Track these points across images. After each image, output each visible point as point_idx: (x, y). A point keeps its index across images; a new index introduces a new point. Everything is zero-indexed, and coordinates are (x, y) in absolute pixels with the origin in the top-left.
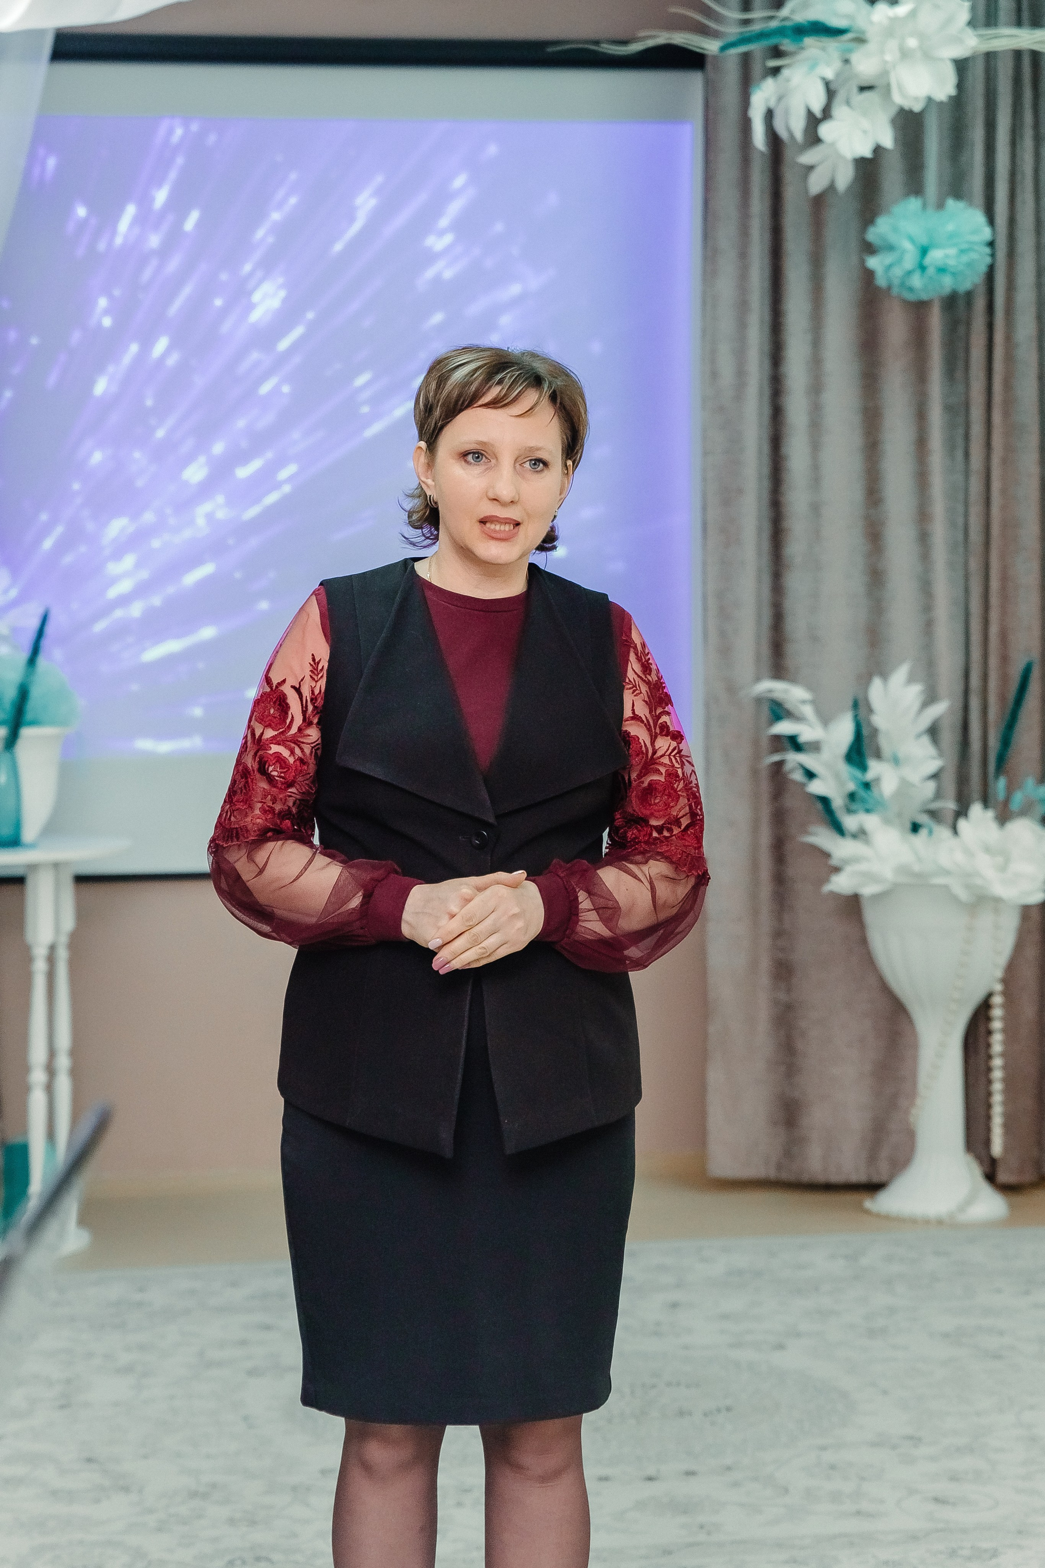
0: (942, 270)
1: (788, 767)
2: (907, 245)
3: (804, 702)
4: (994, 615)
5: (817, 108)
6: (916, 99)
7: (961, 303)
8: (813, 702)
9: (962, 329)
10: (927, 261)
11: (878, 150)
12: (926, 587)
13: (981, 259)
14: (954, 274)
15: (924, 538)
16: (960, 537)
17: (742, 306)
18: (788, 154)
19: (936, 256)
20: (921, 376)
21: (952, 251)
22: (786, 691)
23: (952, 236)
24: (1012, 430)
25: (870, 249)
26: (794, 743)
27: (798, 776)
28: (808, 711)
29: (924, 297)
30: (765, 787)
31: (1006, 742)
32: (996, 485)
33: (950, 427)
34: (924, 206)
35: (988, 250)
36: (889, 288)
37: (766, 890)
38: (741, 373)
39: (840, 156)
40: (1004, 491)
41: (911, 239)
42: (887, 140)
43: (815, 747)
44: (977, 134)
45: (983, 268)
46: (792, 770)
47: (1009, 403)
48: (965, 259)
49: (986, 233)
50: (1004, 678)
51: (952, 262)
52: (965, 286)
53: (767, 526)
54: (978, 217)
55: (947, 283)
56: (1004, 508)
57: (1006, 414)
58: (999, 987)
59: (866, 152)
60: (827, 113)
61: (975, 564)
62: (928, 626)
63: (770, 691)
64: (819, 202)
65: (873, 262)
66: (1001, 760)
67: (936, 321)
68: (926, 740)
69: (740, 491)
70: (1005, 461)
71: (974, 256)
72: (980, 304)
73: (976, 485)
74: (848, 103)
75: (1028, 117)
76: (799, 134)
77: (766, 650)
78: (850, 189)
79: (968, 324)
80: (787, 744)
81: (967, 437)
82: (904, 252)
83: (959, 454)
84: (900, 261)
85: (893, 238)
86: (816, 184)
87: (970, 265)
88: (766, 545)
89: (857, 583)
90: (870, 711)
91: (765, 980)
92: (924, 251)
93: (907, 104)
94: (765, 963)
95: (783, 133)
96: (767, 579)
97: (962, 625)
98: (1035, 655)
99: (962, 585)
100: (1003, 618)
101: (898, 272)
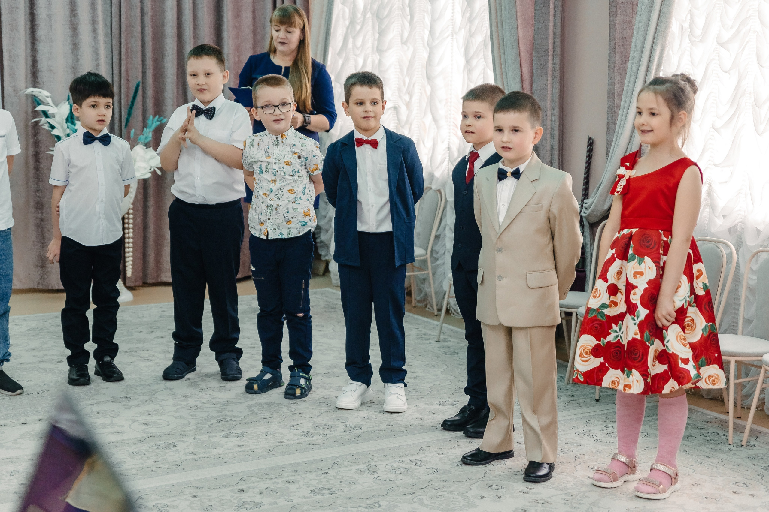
1: (41, 124)
3: (47, 97)
4: (123, 63)
8: (51, 97)
12: (96, 51)
15: (95, 31)
16: (109, 30)
22: (40, 92)
26: (45, 114)
27: (46, 127)
28: (49, 100)
30: (31, 132)
31: (129, 114)
32: (123, 10)
37: (32, 172)
40: (126, 12)
43: (53, 116)
46: (43, 125)
50: (128, 88)
53: (28, 23)
56: (126, 19)
58: (131, 211)
61: (115, 42)
63: (33, 92)
66: (127, 121)
69: (17, 8)
73: (115, 10)
77: (29, 75)
80: (42, 114)
88: (28, 31)
89: (68, 47)
91: (32, 210)
94: (32, 203)
96: (29, 45)
97: (111, 67)
98: (140, 79)
99: (110, 50)
100: (127, 64)
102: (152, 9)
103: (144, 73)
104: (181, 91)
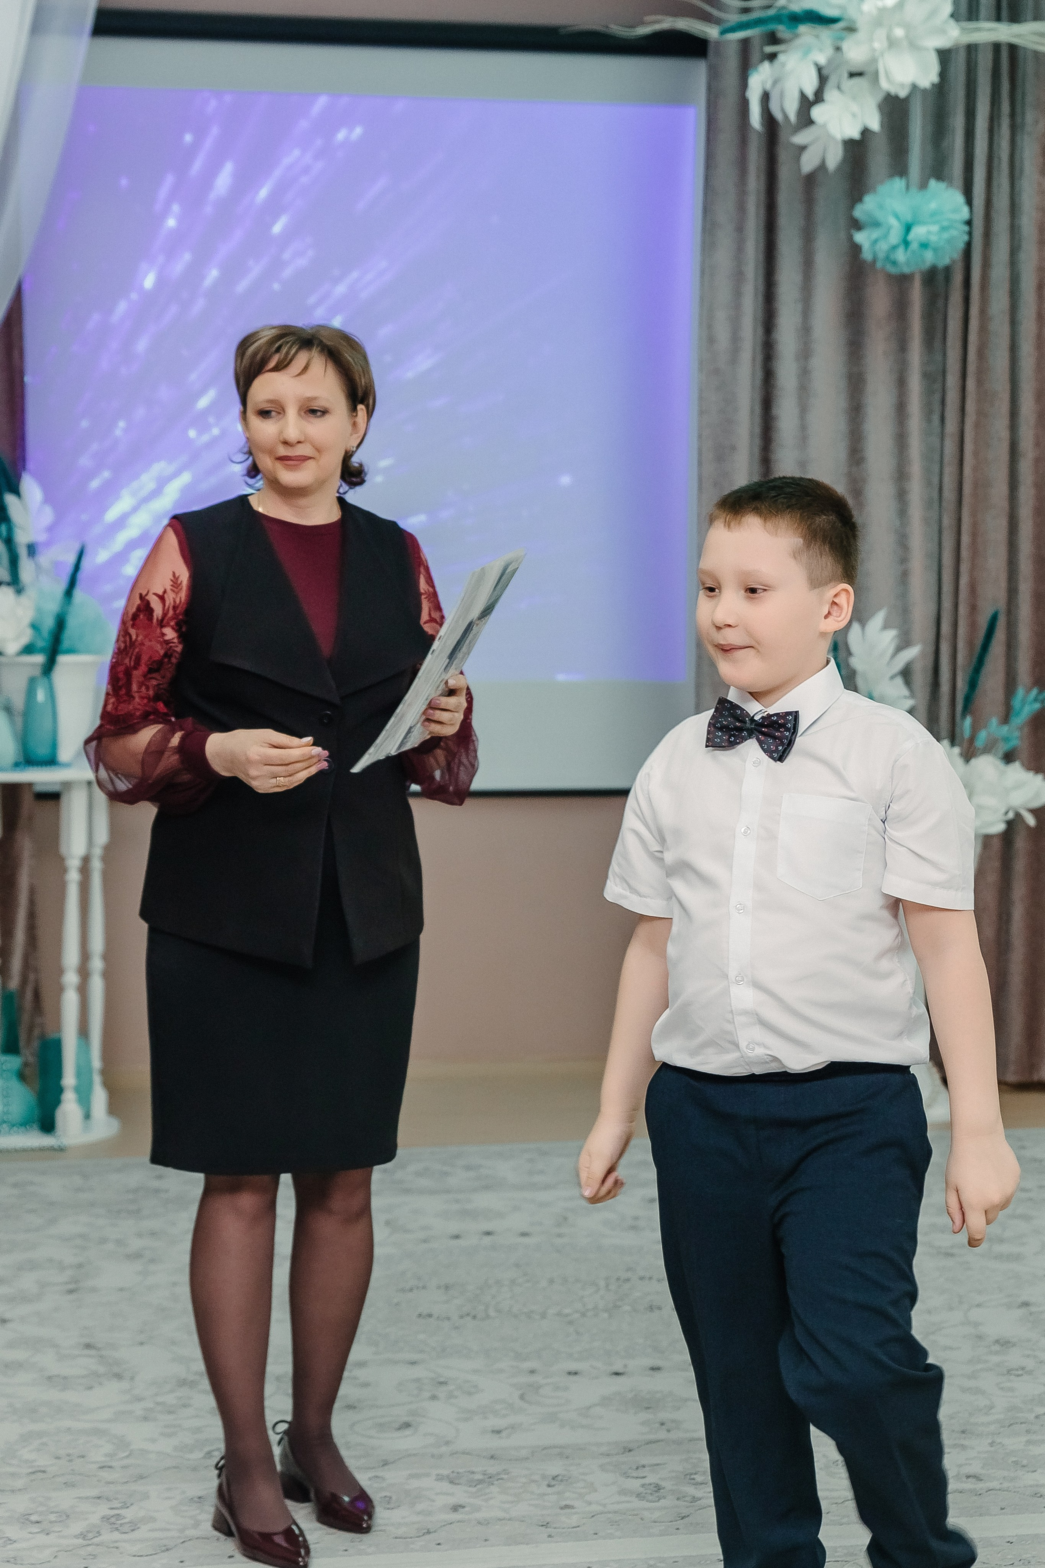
0: (924, 245)
2: (893, 222)
4: (964, 568)
5: (810, 93)
6: (902, 85)
7: (941, 277)
9: (940, 303)
10: (911, 236)
11: (865, 132)
12: (903, 542)
13: (960, 236)
14: (935, 250)
15: (902, 495)
16: (934, 495)
17: (738, 280)
18: (783, 135)
19: (919, 232)
20: (902, 345)
21: (935, 228)
23: (934, 214)
24: (985, 396)
25: (857, 225)
29: (906, 270)
31: (973, 684)
32: (967, 448)
33: (928, 392)
34: (908, 187)
35: (966, 228)
36: (874, 261)
38: (736, 338)
39: (830, 137)
40: (976, 454)
41: (897, 217)
42: (875, 123)
44: (958, 122)
45: (961, 245)
47: (981, 371)
48: (946, 235)
49: (965, 213)
50: (973, 625)
51: (934, 238)
52: (943, 261)
54: (959, 198)
55: (927, 258)
56: (975, 469)
57: (980, 382)
59: (854, 133)
60: (819, 97)
61: (947, 520)
62: (904, 577)
64: (810, 181)
65: (860, 237)
66: (968, 700)
67: (916, 295)
68: (899, 681)
69: (733, 449)
70: (977, 425)
71: (954, 233)
72: (958, 278)
73: (950, 447)
74: (839, 88)
75: (1005, 108)
76: (793, 117)
78: (839, 169)
79: (946, 298)
81: (943, 402)
82: (889, 228)
83: (936, 418)
84: (886, 236)
85: (879, 215)
86: (808, 163)
87: (949, 241)
90: (850, 654)
92: (908, 228)
93: (893, 90)
95: (778, 116)
97: (935, 576)
98: (1002, 605)
99: (936, 539)
100: (973, 568)
101: (883, 247)
102: (1037, 444)
103: (1012, 591)
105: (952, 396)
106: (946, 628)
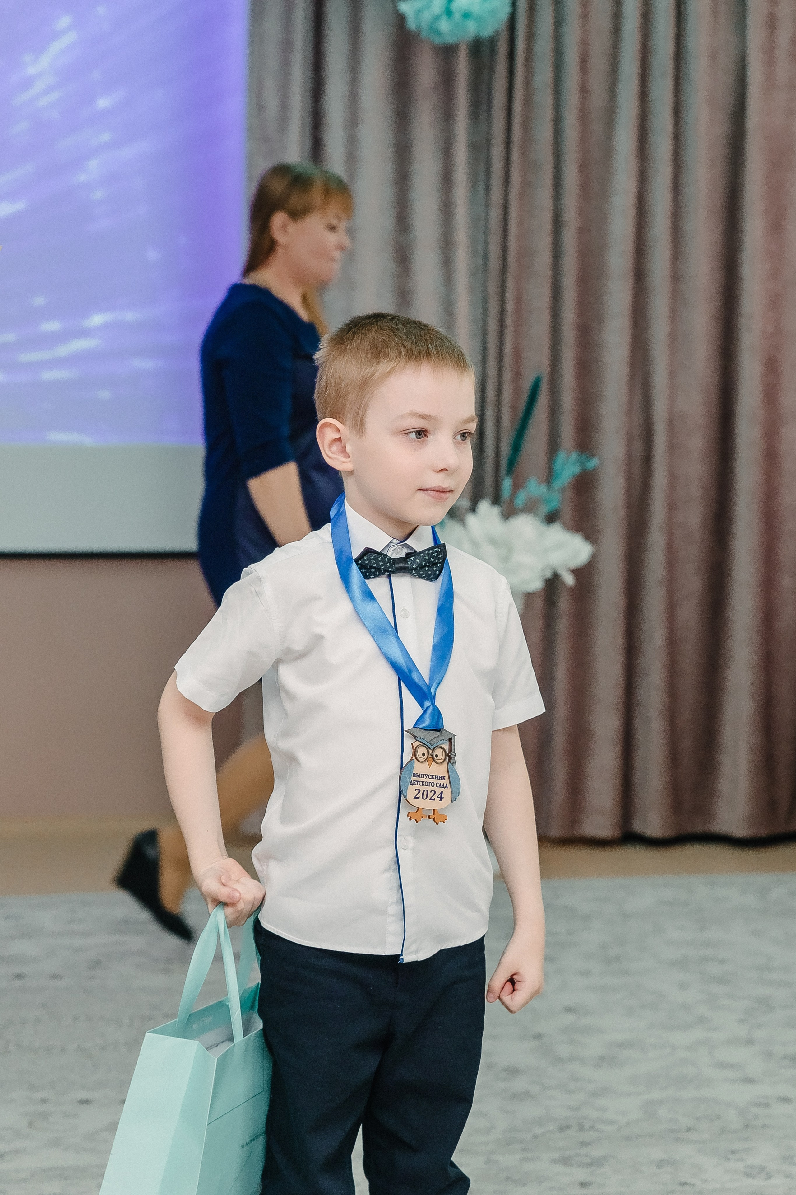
0: (466, 15)
4: (509, 334)
7: (486, 49)
9: (485, 75)
10: (453, 6)
12: (448, 308)
13: (503, 7)
14: (479, 20)
15: (447, 263)
16: (480, 262)
17: (287, 45)
19: (462, 3)
20: (447, 115)
24: (529, 167)
29: (450, 40)
31: (516, 448)
32: (513, 216)
33: (473, 163)
36: (419, 32)
38: (284, 106)
40: (520, 223)
45: (505, 16)
47: (527, 142)
48: (487, 5)
50: (517, 391)
51: (475, 8)
52: (487, 32)
55: (472, 29)
56: (519, 238)
57: (524, 152)
61: (493, 289)
65: (405, 7)
67: (462, 66)
70: (522, 195)
71: (496, 4)
72: (502, 50)
73: (495, 217)
79: (491, 68)
81: (488, 172)
83: (481, 188)
84: (430, 6)
87: (493, 11)
89: (387, 301)
97: (480, 343)
98: (546, 370)
99: (482, 307)
100: (517, 335)
101: (426, 16)
102: (582, 214)
103: (556, 357)
104: (638, 399)
105: (497, 166)
106: (491, 393)
